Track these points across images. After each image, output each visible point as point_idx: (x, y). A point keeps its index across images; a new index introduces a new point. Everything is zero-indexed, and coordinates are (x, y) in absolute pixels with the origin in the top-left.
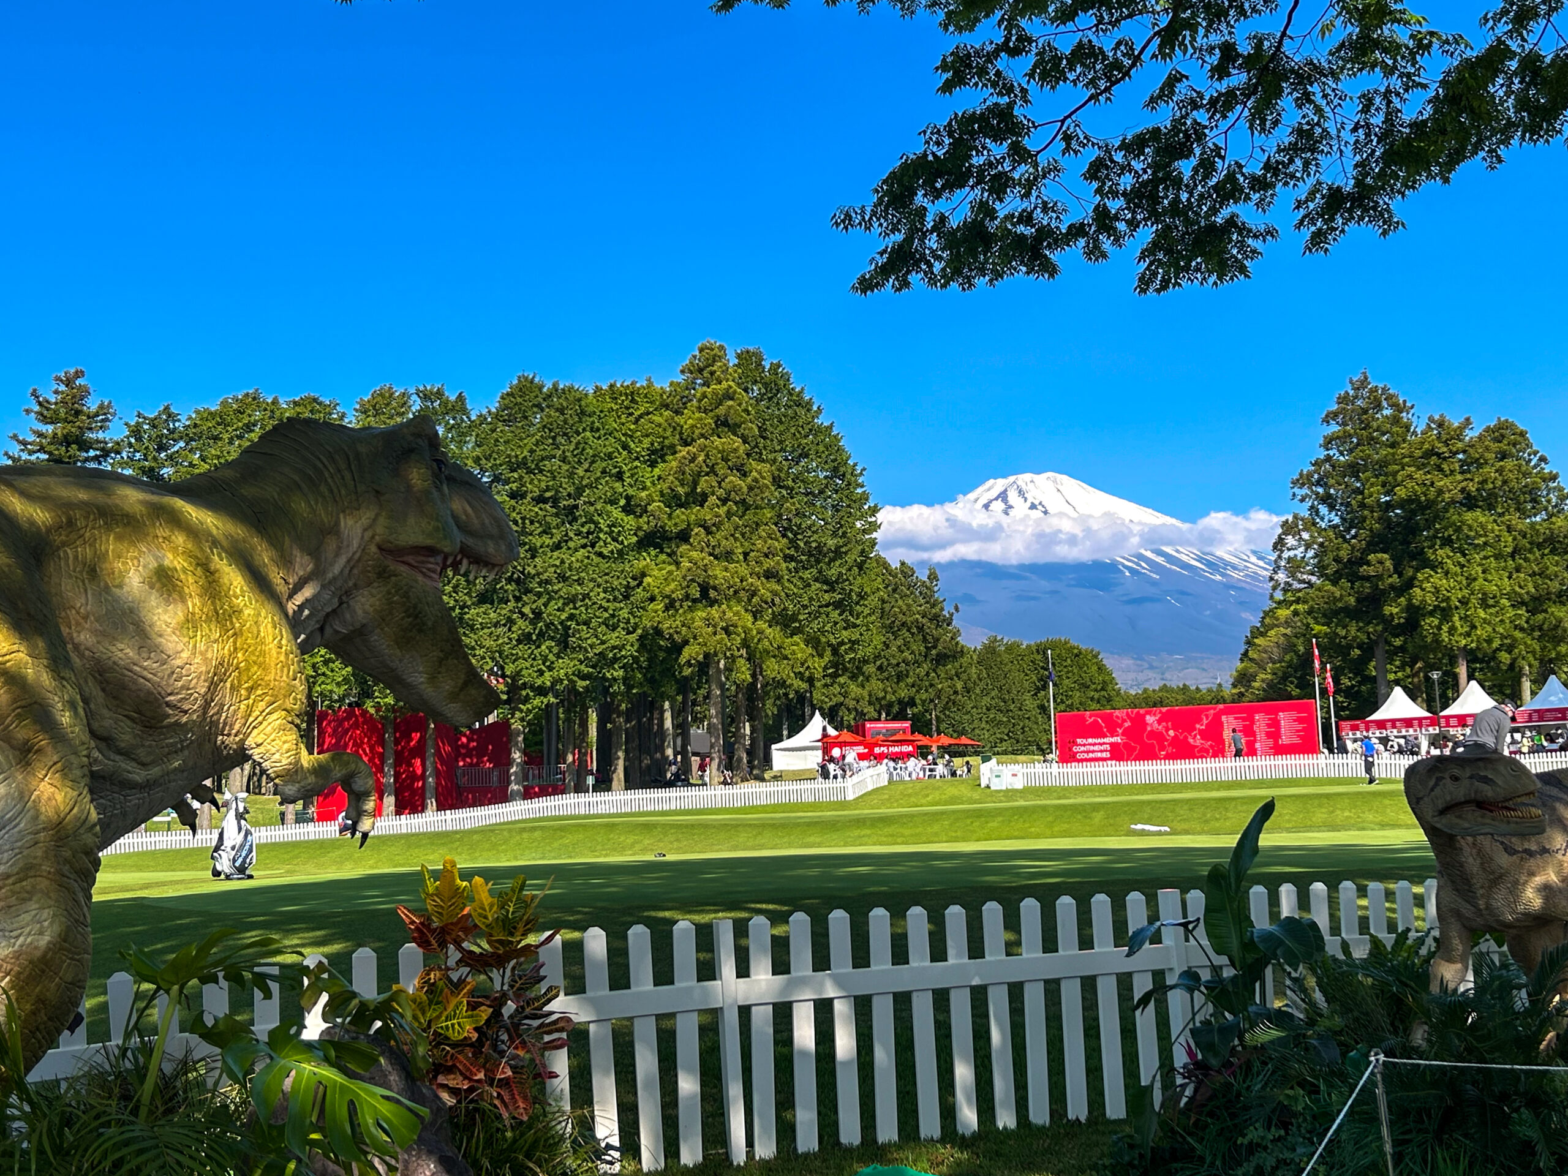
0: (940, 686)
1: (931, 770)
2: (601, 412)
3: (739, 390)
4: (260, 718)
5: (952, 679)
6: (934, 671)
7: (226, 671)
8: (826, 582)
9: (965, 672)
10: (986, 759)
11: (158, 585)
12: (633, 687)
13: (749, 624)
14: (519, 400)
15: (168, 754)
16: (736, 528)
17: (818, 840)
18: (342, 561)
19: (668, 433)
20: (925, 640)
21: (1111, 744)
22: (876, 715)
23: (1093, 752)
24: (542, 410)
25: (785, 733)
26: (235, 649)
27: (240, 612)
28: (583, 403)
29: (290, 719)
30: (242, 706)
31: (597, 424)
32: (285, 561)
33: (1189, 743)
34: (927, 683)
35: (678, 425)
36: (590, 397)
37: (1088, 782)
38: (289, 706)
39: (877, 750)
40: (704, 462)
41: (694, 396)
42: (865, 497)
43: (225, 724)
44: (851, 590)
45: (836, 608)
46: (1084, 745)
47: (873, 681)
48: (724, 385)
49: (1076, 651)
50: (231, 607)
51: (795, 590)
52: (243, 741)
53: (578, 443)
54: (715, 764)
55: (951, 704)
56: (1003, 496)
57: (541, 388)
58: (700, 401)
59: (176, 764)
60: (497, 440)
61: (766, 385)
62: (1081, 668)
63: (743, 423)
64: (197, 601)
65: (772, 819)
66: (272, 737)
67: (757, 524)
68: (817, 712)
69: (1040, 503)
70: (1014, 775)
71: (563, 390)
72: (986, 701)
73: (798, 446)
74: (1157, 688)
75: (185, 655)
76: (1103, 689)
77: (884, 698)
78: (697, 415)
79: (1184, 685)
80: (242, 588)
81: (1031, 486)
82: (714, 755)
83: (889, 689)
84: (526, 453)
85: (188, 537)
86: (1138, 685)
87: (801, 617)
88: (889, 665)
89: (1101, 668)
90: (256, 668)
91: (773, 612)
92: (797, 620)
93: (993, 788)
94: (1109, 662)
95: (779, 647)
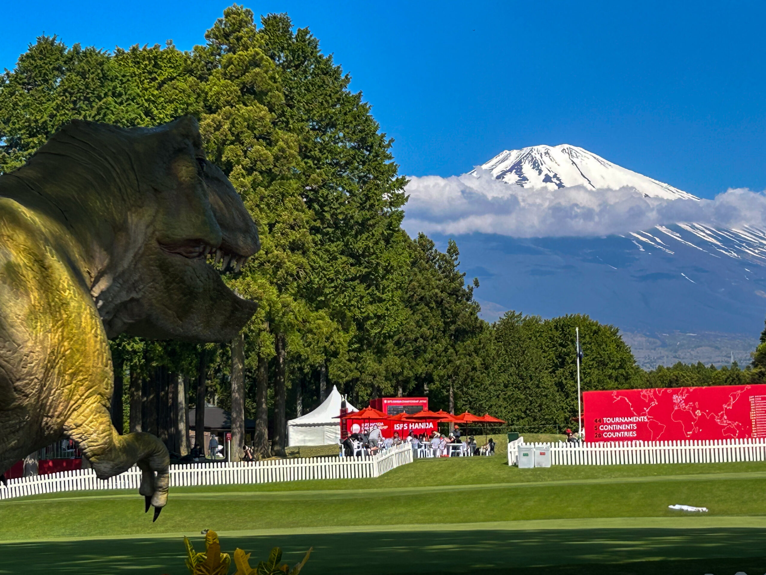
0: (458, 363)
1: (454, 448)
2: (124, 76)
3: (265, 57)
4: (80, 401)
5: (470, 355)
6: (453, 346)
7: (56, 358)
8: (352, 255)
9: (484, 347)
10: (513, 438)
11: (9, 281)
12: (152, 360)
13: (274, 298)
14: (39, 62)
15: (9, 434)
16: (262, 199)
17: (354, 518)
18: (130, 255)
19: (192, 99)
20: (444, 315)
21: (638, 424)
22: (391, 391)
23: (619, 431)
24: (63, 73)
25: (299, 408)
26: (63, 338)
27: (68, 304)
28: (105, 67)
29: (103, 402)
30: (66, 391)
31: (119, 89)
32: (90, 257)
33: (716, 423)
34: (445, 359)
35: (203, 91)
36: (112, 60)
37: (616, 461)
38: (102, 390)
39: (398, 427)
40: (230, 130)
41: (220, 61)
42: (392, 170)
43: (51, 406)
44: (378, 264)
45: (362, 282)
46: (611, 424)
47: (390, 356)
48: (251, 51)
49: (594, 328)
50: (60, 300)
51: (321, 263)
52: (63, 422)
53: (100, 109)
54: (237, 439)
55: (469, 380)
56: (517, 168)
57: (61, 51)
58: (225, 67)
59: (13, 443)
60: (15, 104)
61: (293, 52)
62: (600, 345)
63: (270, 90)
64: (36, 294)
65: (303, 496)
66: (90, 419)
67: (283, 195)
68: (335, 387)
69: (555, 176)
70: (541, 454)
71: (85, 53)
72: (503, 378)
73: (326, 116)
74: (671, 366)
75: (29, 344)
76: (621, 367)
77: (401, 373)
78: (223, 81)
79: (699, 363)
80: (68, 283)
81: (546, 159)
82: (236, 430)
83: (407, 364)
84: (46, 117)
85: (27, 236)
86: (651, 363)
87: (327, 291)
88: (407, 340)
89: (620, 346)
90: (78, 356)
91: (298, 286)
92: (321, 294)
93: (520, 467)
94: (627, 339)
95: (304, 321)
